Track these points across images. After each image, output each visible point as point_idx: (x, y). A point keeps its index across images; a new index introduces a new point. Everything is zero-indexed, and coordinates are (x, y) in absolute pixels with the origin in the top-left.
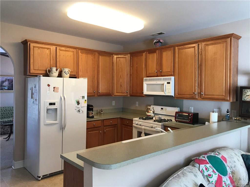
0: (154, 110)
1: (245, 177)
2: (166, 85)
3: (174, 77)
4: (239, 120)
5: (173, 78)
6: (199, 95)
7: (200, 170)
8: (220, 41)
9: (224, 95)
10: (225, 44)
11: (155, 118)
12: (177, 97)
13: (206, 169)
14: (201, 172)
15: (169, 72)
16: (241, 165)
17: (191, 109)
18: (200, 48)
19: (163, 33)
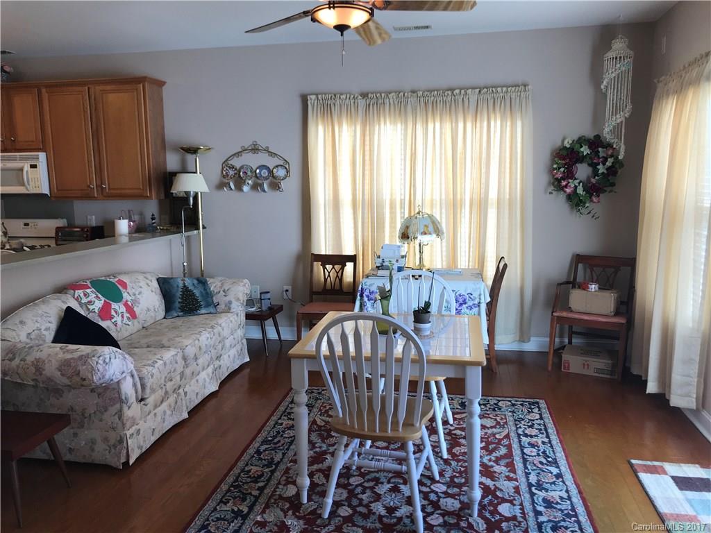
0: (5, 229)
1: (157, 306)
2: (27, 172)
3: (45, 153)
4: (167, 229)
5: (42, 156)
6: (100, 189)
7: (76, 297)
8: (127, 87)
9: (141, 187)
10: (135, 93)
11: (10, 246)
12: (55, 197)
13: (85, 295)
14: (77, 299)
15: (33, 141)
16: (152, 291)
17: (90, 220)
18: (93, 97)
19: (9, 53)
